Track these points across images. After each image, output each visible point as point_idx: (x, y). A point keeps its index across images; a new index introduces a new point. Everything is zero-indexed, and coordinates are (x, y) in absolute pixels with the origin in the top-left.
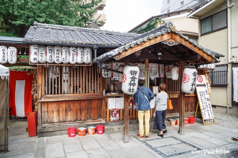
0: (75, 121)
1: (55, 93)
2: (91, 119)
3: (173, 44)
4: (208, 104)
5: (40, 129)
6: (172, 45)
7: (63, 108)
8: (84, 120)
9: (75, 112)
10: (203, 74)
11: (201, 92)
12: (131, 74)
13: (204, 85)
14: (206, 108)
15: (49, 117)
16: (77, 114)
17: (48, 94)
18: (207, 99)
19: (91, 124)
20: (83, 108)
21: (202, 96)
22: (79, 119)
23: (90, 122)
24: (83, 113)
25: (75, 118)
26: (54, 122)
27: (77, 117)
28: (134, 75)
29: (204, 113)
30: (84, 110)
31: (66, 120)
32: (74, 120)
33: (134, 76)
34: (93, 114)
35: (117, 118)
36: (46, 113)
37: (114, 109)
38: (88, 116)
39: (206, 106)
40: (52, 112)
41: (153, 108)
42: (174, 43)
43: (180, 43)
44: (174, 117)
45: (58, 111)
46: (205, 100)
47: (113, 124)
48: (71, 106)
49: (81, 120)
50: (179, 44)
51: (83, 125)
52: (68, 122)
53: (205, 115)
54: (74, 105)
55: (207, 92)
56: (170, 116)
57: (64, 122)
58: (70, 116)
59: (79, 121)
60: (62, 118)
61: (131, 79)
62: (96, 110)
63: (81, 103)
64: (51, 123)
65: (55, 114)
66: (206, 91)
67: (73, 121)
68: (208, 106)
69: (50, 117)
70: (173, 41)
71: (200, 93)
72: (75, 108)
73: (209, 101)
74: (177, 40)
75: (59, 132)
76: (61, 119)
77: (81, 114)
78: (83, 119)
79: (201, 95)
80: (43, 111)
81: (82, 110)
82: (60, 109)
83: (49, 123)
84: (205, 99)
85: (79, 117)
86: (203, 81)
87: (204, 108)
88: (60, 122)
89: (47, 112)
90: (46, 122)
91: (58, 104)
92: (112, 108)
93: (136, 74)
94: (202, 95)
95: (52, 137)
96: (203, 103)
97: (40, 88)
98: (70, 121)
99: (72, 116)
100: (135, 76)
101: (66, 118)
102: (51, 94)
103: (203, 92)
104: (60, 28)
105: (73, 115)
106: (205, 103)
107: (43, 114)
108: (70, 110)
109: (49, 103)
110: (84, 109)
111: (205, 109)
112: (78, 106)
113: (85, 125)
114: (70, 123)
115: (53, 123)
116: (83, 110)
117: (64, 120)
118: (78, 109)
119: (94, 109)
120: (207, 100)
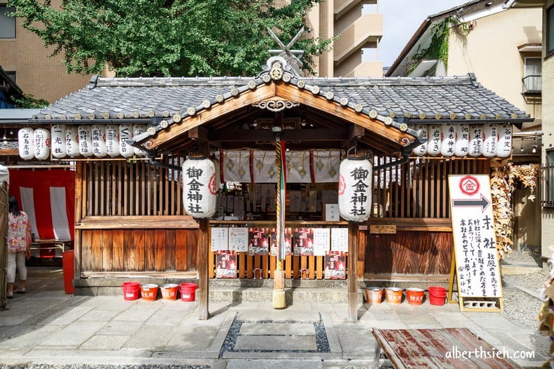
0: (143, 270)
1: (105, 214)
2: (175, 269)
3: (279, 107)
4: (485, 256)
5: (77, 280)
6: (279, 110)
7: (120, 243)
8: (160, 271)
9: (142, 252)
10: (482, 173)
11: (467, 222)
12: (190, 177)
13: (483, 203)
14: (478, 265)
15: (94, 259)
16: (146, 256)
17: (93, 214)
18: (487, 240)
19: (174, 279)
20: (157, 245)
21: (467, 234)
22: (150, 267)
23: (172, 275)
24: (159, 256)
25: (142, 263)
26: (103, 270)
27: (147, 262)
28: (195, 178)
29: (466, 278)
30: (161, 249)
31: (126, 266)
32: (141, 268)
33: (194, 180)
34: (178, 259)
35: (231, 271)
36: (89, 251)
37: (224, 252)
38: (169, 262)
39: (476, 262)
40: (99, 250)
41: (324, 255)
42: (282, 106)
43: (301, 104)
44: (386, 282)
45: (111, 248)
46: (475, 244)
47: (222, 283)
48: (135, 239)
49: (153, 269)
50: (297, 106)
51: (157, 280)
52: (129, 270)
53: (467, 285)
54: (141, 239)
55: (488, 223)
56: (372, 280)
57: (121, 270)
58: (133, 260)
59: (150, 270)
60: (118, 263)
61: (189, 186)
62: (184, 252)
63: (154, 234)
64: (97, 270)
65: (106, 253)
66: (487, 219)
67: (139, 271)
68: (486, 261)
69: (97, 259)
70: (281, 100)
71: (463, 224)
72: (141, 245)
73: (492, 247)
74: (293, 97)
75: (111, 288)
76: (116, 265)
77: (154, 257)
78: (157, 267)
79: (463, 230)
80: (83, 246)
81: (157, 248)
82: (115, 245)
83: (93, 271)
84: (479, 241)
85: (150, 263)
86: (480, 191)
87: (467, 266)
88: (115, 270)
89: (91, 248)
90: (89, 268)
91: (111, 235)
92: (219, 250)
93: (200, 175)
94: (467, 230)
95: (98, 297)
96: (469, 254)
97: (79, 203)
98: (134, 270)
99: (137, 260)
100: (196, 180)
101: (125, 263)
102: (99, 214)
103: (473, 222)
104: (140, 84)
105: (139, 257)
106: (476, 253)
107: (83, 253)
108: (134, 248)
109: (94, 231)
110: (160, 246)
111: (471, 270)
112: (149, 241)
113: (161, 279)
114: (132, 274)
115: (100, 271)
116: (159, 249)
117: (122, 267)
118: (149, 246)
119: (182, 247)
120: (483, 244)
